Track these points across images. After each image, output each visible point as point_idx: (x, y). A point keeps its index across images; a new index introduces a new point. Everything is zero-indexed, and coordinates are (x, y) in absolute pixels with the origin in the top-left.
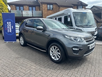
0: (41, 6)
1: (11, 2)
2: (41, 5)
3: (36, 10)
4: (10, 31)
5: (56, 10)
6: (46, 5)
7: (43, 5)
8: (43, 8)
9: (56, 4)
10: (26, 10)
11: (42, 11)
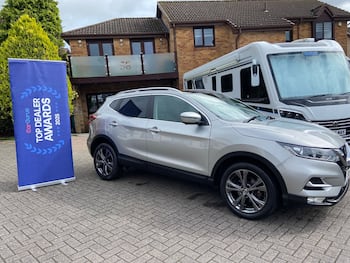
0: (172, 37)
1: (73, 31)
2: (171, 31)
3: (155, 52)
4: (49, 138)
5: (227, 45)
6: (189, 32)
7: (179, 33)
8: (178, 43)
9: (225, 23)
10: (121, 54)
11: (176, 52)
